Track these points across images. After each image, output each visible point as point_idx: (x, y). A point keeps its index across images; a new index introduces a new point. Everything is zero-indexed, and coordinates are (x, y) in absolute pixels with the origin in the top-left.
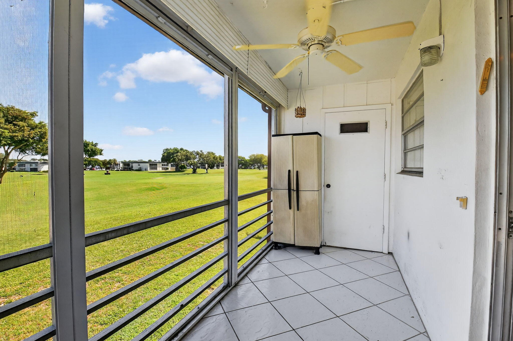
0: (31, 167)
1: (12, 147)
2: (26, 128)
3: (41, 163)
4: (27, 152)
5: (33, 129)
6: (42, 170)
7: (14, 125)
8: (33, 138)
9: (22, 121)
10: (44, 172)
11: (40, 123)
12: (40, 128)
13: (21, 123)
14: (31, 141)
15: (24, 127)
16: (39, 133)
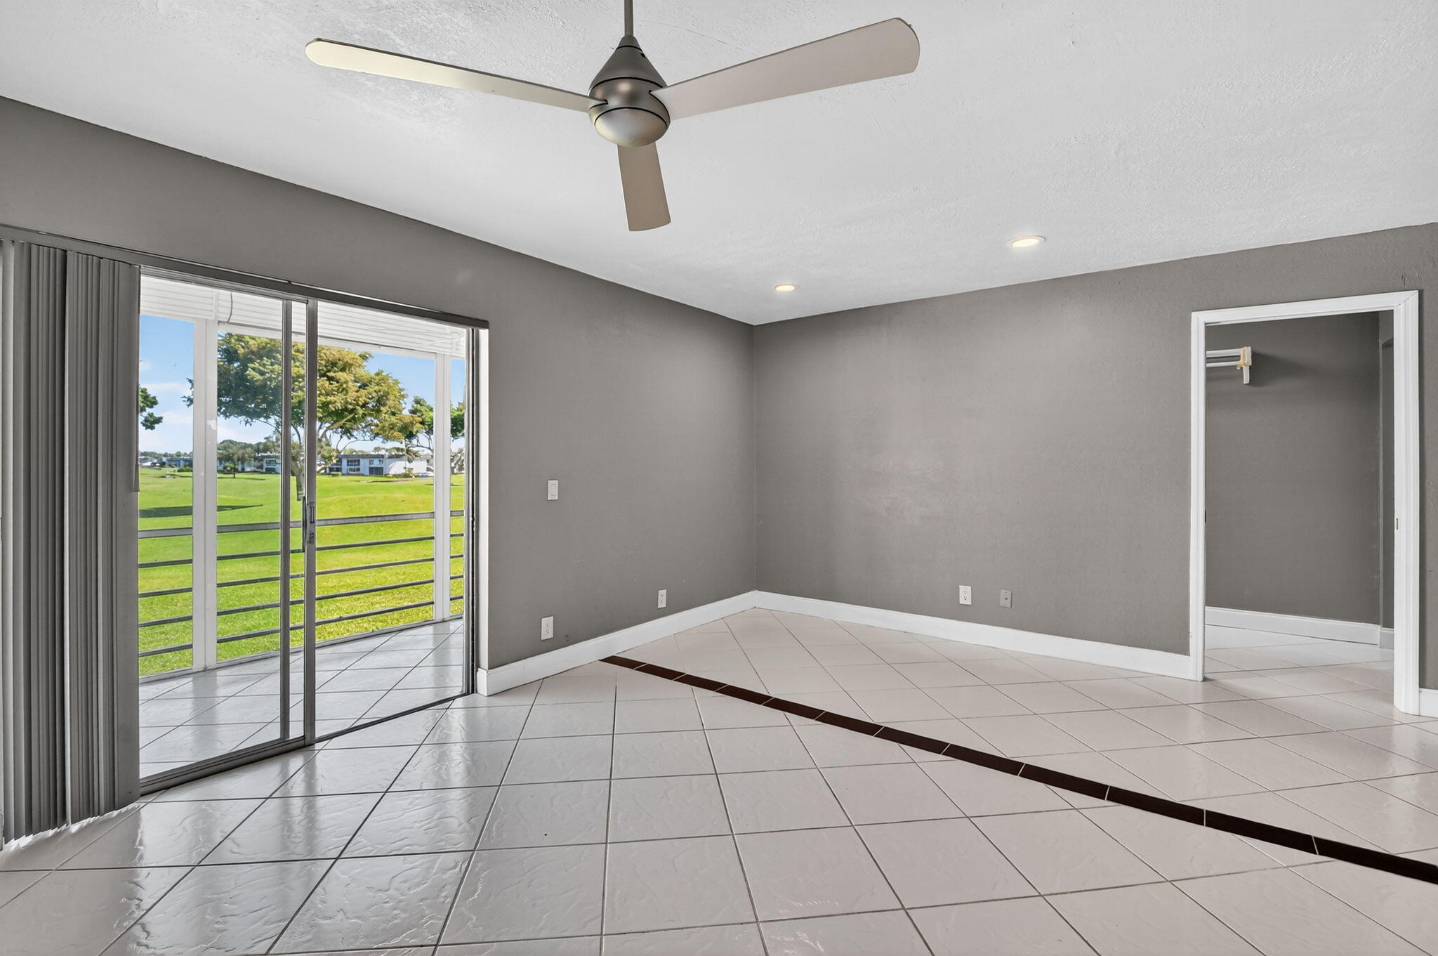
0: (372, 466)
1: (328, 425)
2: (350, 384)
3: (389, 458)
4: (355, 433)
5: (364, 386)
6: (392, 472)
7: (330, 379)
8: (364, 406)
9: (343, 370)
10: (395, 476)
11: (377, 374)
12: (378, 384)
13: (342, 376)
14: (361, 411)
15: (346, 382)
16: (374, 394)
